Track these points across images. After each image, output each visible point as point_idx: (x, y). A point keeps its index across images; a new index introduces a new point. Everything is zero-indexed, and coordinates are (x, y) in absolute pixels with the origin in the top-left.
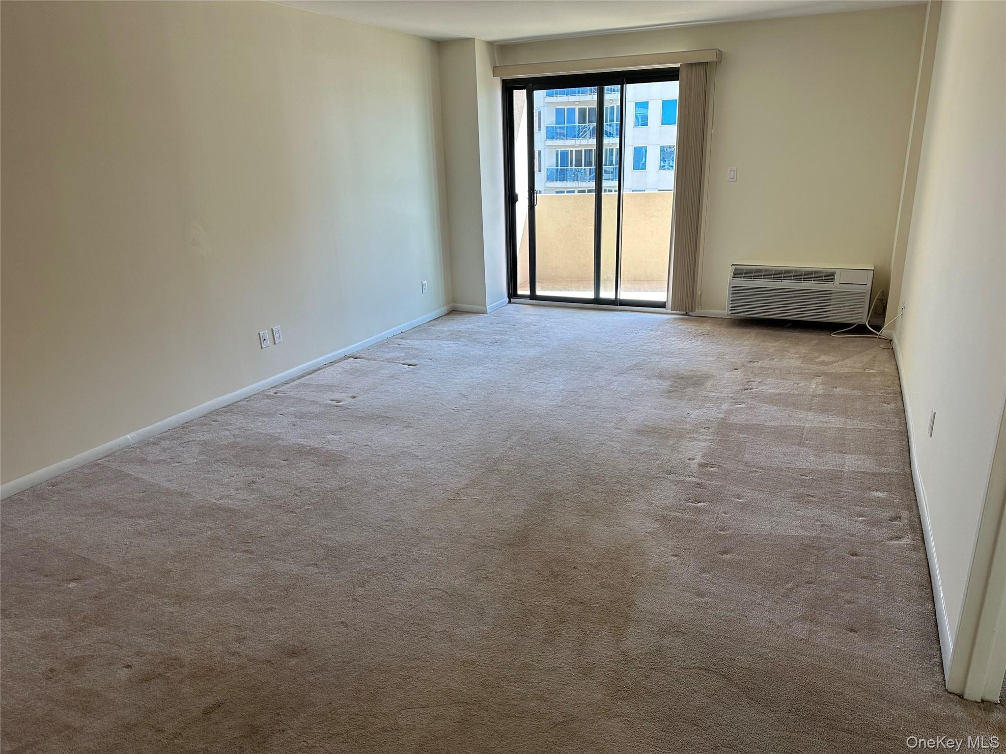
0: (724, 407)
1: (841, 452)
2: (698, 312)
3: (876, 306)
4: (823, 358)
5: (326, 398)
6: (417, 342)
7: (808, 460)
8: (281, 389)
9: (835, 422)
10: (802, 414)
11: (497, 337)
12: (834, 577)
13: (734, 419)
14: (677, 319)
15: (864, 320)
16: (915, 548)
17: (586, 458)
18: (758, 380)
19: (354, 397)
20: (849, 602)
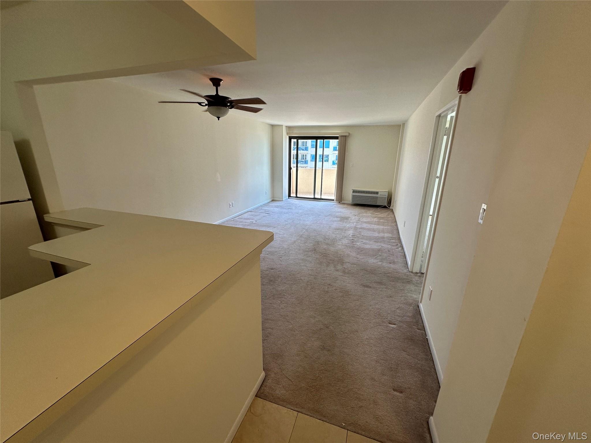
0: (355, 224)
1: (383, 233)
2: (343, 202)
3: (388, 202)
4: (376, 214)
5: (249, 221)
6: (267, 208)
7: (376, 234)
8: (234, 219)
9: (381, 227)
10: (373, 226)
11: (289, 207)
12: (385, 255)
13: (357, 226)
14: (337, 204)
15: (386, 204)
16: (401, 250)
17: (324, 234)
18: (361, 218)
19: (256, 221)
20: (389, 259)
